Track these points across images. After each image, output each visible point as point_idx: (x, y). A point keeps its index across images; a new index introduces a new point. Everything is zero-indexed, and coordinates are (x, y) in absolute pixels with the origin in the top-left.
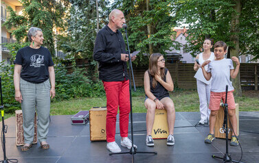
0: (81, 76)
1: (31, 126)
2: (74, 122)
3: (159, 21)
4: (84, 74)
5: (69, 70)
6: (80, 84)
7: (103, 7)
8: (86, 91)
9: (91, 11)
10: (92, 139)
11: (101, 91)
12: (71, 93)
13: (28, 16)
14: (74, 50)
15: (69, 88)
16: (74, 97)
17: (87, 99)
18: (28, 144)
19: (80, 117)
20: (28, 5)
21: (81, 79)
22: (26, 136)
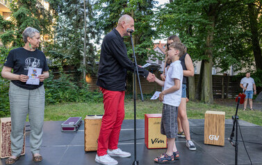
0: (68, 82)
1: (20, 137)
2: (64, 129)
3: (143, 33)
4: (71, 80)
5: (57, 75)
6: (66, 89)
7: (91, 18)
8: (72, 96)
9: (79, 21)
10: (87, 150)
11: (87, 96)
12: (58, 97)
13: (15, 22)
14: (61, 57)
15: (56, 93)
16: (60, 102)
17: (73, 104)
18: (14, 157)
19: (71, 124)
20: (16, 10)
21: (68, 84)
22: (12, 148)
